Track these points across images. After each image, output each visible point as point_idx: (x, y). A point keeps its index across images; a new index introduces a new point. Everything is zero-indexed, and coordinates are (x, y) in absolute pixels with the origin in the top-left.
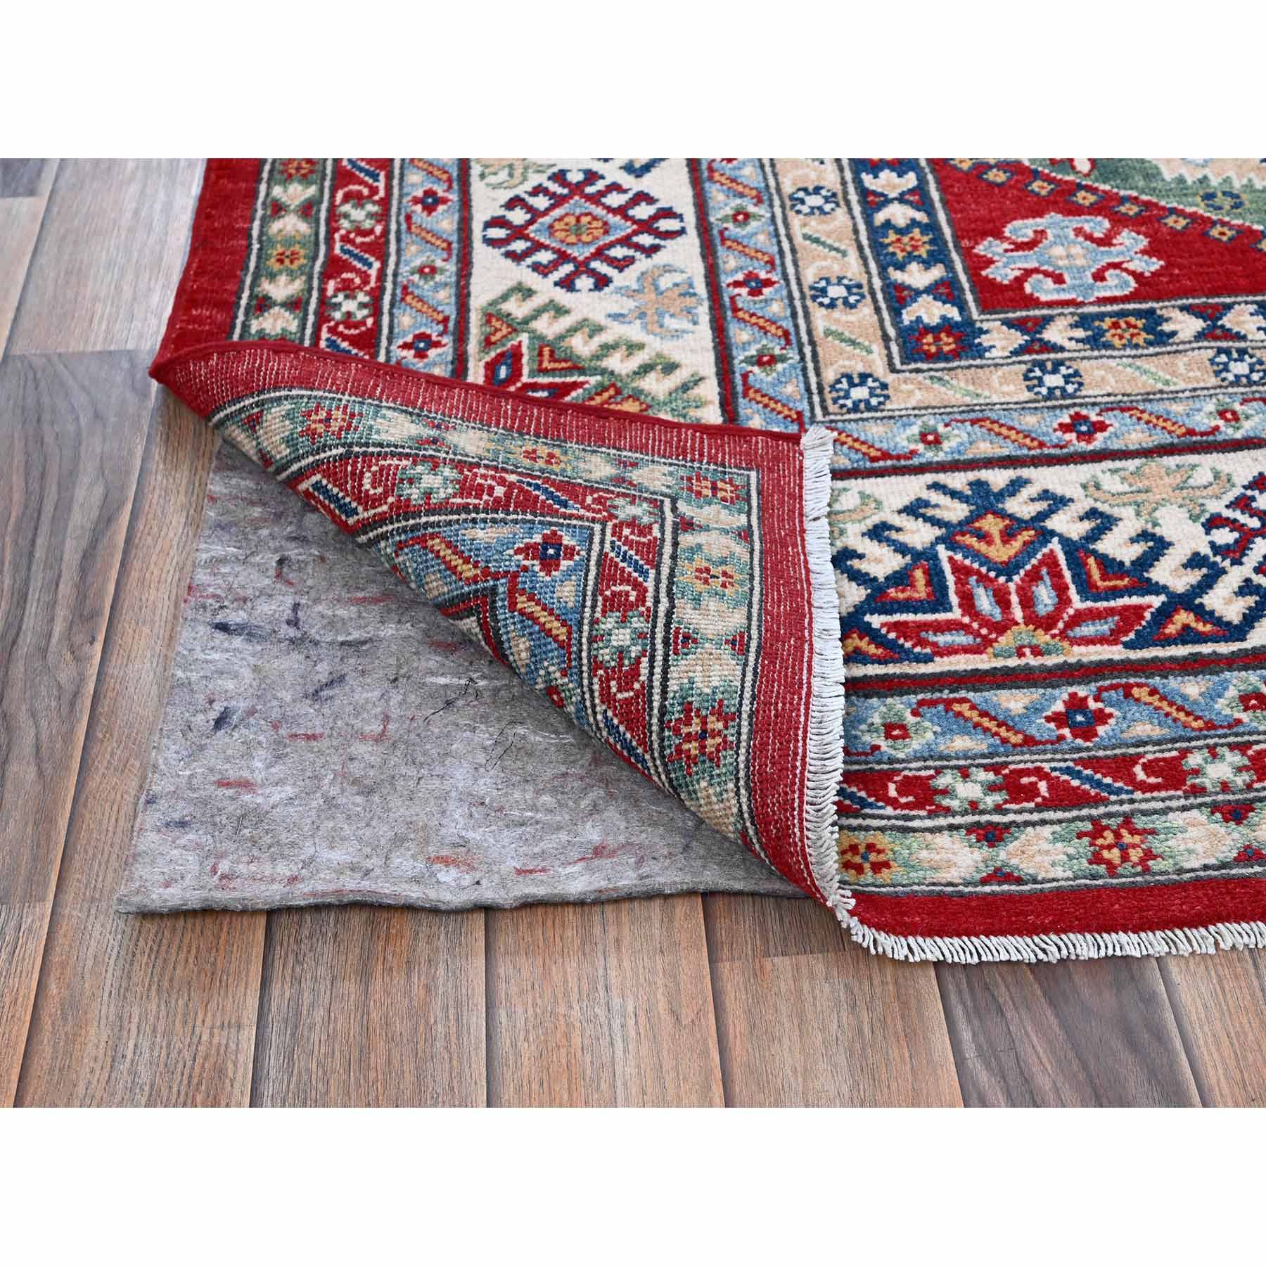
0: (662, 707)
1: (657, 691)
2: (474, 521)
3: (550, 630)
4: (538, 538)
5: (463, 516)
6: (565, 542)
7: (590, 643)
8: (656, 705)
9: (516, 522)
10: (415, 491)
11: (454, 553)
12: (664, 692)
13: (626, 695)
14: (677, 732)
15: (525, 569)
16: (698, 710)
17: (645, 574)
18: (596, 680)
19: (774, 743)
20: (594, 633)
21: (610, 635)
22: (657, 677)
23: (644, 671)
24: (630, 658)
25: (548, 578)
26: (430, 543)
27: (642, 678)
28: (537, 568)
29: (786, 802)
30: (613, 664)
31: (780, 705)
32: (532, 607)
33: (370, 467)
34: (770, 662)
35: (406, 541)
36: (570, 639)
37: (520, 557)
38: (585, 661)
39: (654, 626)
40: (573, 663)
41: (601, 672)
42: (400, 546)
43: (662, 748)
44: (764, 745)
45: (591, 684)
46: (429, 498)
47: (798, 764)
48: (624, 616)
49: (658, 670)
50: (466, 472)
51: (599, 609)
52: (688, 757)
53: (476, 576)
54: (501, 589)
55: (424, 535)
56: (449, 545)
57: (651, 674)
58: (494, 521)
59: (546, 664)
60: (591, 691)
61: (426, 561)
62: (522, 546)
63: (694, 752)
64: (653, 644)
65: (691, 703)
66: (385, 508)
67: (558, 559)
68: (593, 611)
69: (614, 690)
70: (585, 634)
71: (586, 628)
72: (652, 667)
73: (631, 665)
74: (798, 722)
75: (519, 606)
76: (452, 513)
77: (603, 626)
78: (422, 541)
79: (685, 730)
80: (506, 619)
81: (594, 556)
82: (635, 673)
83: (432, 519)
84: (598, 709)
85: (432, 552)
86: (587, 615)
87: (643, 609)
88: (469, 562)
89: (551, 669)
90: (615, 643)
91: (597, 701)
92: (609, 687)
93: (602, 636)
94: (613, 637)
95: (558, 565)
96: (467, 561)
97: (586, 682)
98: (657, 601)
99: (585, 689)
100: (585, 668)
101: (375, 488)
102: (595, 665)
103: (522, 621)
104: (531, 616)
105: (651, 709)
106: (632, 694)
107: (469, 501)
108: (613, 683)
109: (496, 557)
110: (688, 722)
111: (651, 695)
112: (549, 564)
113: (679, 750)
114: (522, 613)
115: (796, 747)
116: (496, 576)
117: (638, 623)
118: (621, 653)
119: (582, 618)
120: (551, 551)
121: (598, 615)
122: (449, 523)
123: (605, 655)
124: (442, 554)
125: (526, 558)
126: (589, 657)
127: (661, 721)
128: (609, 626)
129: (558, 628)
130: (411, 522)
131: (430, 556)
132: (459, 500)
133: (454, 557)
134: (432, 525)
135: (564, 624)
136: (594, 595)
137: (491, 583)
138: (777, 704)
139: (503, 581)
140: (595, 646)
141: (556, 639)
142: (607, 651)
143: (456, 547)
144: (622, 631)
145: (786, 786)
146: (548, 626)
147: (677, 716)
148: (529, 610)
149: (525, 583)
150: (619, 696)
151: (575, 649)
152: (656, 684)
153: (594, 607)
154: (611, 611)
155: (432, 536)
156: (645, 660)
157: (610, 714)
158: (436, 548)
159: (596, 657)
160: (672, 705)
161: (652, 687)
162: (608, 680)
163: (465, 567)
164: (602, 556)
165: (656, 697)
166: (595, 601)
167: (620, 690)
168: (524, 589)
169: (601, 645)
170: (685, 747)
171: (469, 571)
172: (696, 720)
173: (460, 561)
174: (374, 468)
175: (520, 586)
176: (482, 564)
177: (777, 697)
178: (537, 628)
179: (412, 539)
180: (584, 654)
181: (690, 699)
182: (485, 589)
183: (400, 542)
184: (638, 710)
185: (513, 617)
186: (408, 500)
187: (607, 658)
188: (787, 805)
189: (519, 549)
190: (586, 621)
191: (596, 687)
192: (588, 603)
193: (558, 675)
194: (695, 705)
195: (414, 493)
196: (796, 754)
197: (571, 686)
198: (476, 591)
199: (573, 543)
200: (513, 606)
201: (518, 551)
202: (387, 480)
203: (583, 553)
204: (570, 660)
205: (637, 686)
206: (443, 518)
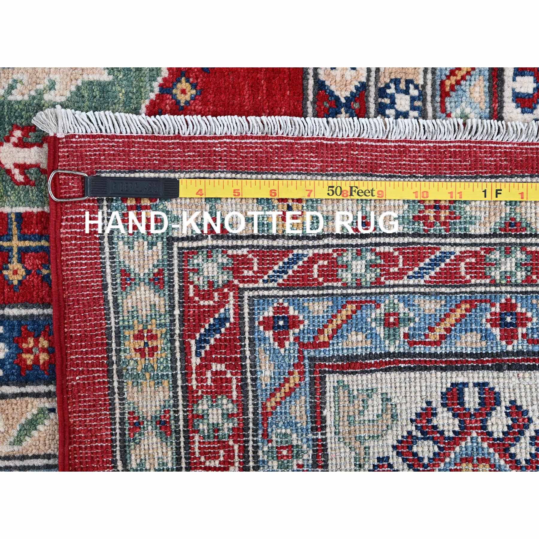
0: (414, 235)
1: (401, 240)
2: (254, 380)
3: (347, 316)
4: (269, 334)
5: (250, 388)
6: (271, 314)
7: (362, 287)
8: (411, 240)
9: (253, 352)
10: (226, 425)
11: (280, 390)
12: (403, 235)
13: (401, 261)
14: (432, 225)
15: (297, 339)
16: (420, 212)
17: (298, 257)
18: (387, 283)
19: (450, 161)
20: (354, 285)
21: (356, 275)
22: (392, 240)
23: (387, 249)
24: (376, 259)
25: (306, 322)
26: (269, 410)
27: (391, 250)
28: (297, 331)
29: (491, 152)
30: (378, 270)
31: (420, 159)
32: (328, 331)
33: (201, 463)
34: (380, 167)
35: (264, 430)
36: (356, 302)
37: (287, 343)
38: (373, 290)
39: (352, 246)
40: (373, 299)
41: (382, 279)
42: (265, 435)
43: (440, 236)
44: (450, 167)
45: (389, 286)
46: (233, 415)
47: (467, 145)
48: (342, 266)
49: (387, 240)
50: (200, 393)
51: (335, 284)
52: (450, 218)
53: (299, 373)
54: (312, 354)
55: (262, 414)
56: (272, 395)
57: (389, 244)
58: (253, 366)
59: (369, 320)
60: (394, 286)
61: (281, 413)
62: (276, 344)
63: (447, 214)
64: (367, 245)
65: (414, 217)
66: (236, 447)
67: (288, 317)
68: (337, 287)
69: (396, 269)
70: (354, 291)
71: (349, 291)
72: (384, 244)
73: (381, 259)
74: (435, 147)
75: (326, 340)
76: (247, 397)
77: (349, 280)
78: (265, 415)
79: (432, 220)
80: (333, 350)
81: (281, 293)
82: (385, 256)
83: (251, 410)
84: (406, 282)
85: (276, 408)
86: (339, 292)
87: (335, 255)
88: (289, 379)
89: (373, 316)
90: (363, 271)
91: (401, 282)
92: (394, 273)
93: (357, 280)
94: (359, 272)
95: (294, 317)
96: (287, 380)
97: (387, 290)
98: (327, 246)
99: (392, 290)
100: (378, 291)
101: (219, 457)
102: (377, 283)
103: (337, 337)
104: (334, 331)
105: (413, 243)
106: (401, 257)
107: (234, 387)
108: (392, 270)
109: (287, 360)
110: (426, 218)
111: (403, 244)
112: (293, 322)
113: (444, 224)
114: (331, 337)
115: (455, 147)
116: (301, 358)
117: (348, 257)
118: (371, 265)
119: (342, 294)
120: (281, 323)
121: (340, 284)
122: (255, 397)
123: (371, 276)
124: (278, 400)
125: (288, 339)
126: (371, 288)
127: (424, 236)
128: (349, 276)
129: (347, 311)
130: (251, 425)
131: (278, 409)
132: (235, 394)
133: (283, 390)
134: (255, 409)
135: (344, 307)
136: (323, 288)
137: (306, 361)
138: (419, 161)
139: (306, 353)
140: (364, 284)
141: (354, 312)
142: (368, 275)
143: (275, 389)
144: (354, 267)
145: (481, 152)
146: (344, 318)
147: (422, 225)
148: (331, 332)
149: (309, 338)
150: (401, 266)
151: (364, 298)
152: (397, 240)
153: (333, 288)
154: (337, 275)
155: (264, 407)
156: (378, 249)
157: (410, 273)
158: (274, 404)
159: (371, 283)
160: (413, 229)
161: (398, 244)
162: (389, 274)
163: (292, 381)
164: (280, 287)
165: (406, 240)
166: (328, 288)
167: (397, 265)
168: (314, 338)
169: (363, 280)
170: (443, 219)
171: (295, 378)
172: (427, 213)
173: (287, 385)
174: (203, 459)
175: (312, 340)
176: (292, 369)
177: (414, 161)
178: (344, 325)
179: (263, 424)
180: (368, 291)
181: (411, 217)
182: (310, 365)
183: (263, 435)
184: (413, 253)
185: (333, 344)
186: (233, 429)
187: (373, 275)
188: (492, 152)
189: (279, 345)
190: (345, 292)
191: (392, 282)
192: (330, 291)
193: (378, 311)
194: (416, 213)
195: (227, 427)
196: (460, 147)
197: (387, 302)
198: (310, 372)
199: (271, 309)
200: (325, 344)
201: (281, 345)
202: (214, 448)
203: (281, 301)
204: (371, 301)
205: (396, 253)
206: (250, 402)
